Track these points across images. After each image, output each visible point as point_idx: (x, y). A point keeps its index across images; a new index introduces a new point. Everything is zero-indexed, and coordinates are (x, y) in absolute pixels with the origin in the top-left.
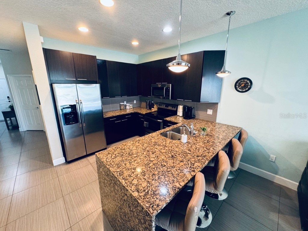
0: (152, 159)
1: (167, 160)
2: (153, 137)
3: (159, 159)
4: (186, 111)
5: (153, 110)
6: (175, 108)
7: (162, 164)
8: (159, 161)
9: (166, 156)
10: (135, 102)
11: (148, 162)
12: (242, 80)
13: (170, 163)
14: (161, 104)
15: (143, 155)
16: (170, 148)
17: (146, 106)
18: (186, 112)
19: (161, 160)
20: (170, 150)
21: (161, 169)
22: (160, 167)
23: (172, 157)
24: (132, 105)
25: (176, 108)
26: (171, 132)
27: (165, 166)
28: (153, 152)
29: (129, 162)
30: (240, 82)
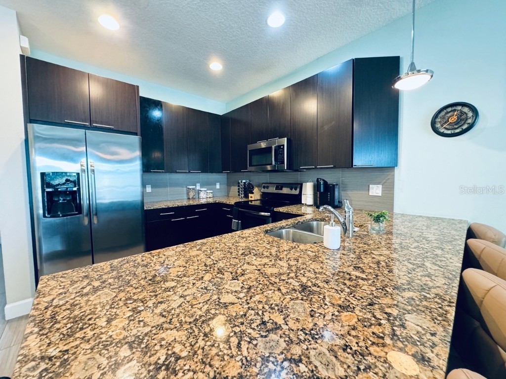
0: (227, 298)
1: (285, 302)
2: (243, 238)
3: (254, 299)
4: (322, 191)
5: (251, 197)
6: (296, 189)
7: (266, 319)
8: (252, 305)
9: (282, 288)
10: (218, 186)
11: (208, 311)
12: (449, 109)
13: (296, 316)
14: (267, 185)
15: (198, 284)
16: (293, 263)
17: (239, 192)
18: (321, 193)
19: (260, 302)
20: (294, 269)
21: (261, 342)
22: (254, 334)
23: (303, 290)
24: (212, 191)
25: (298, 190)
26: (291, 230)
27: (278, 327)
28: (236, 273)
29: (134, 310)
30: (443, 113)
